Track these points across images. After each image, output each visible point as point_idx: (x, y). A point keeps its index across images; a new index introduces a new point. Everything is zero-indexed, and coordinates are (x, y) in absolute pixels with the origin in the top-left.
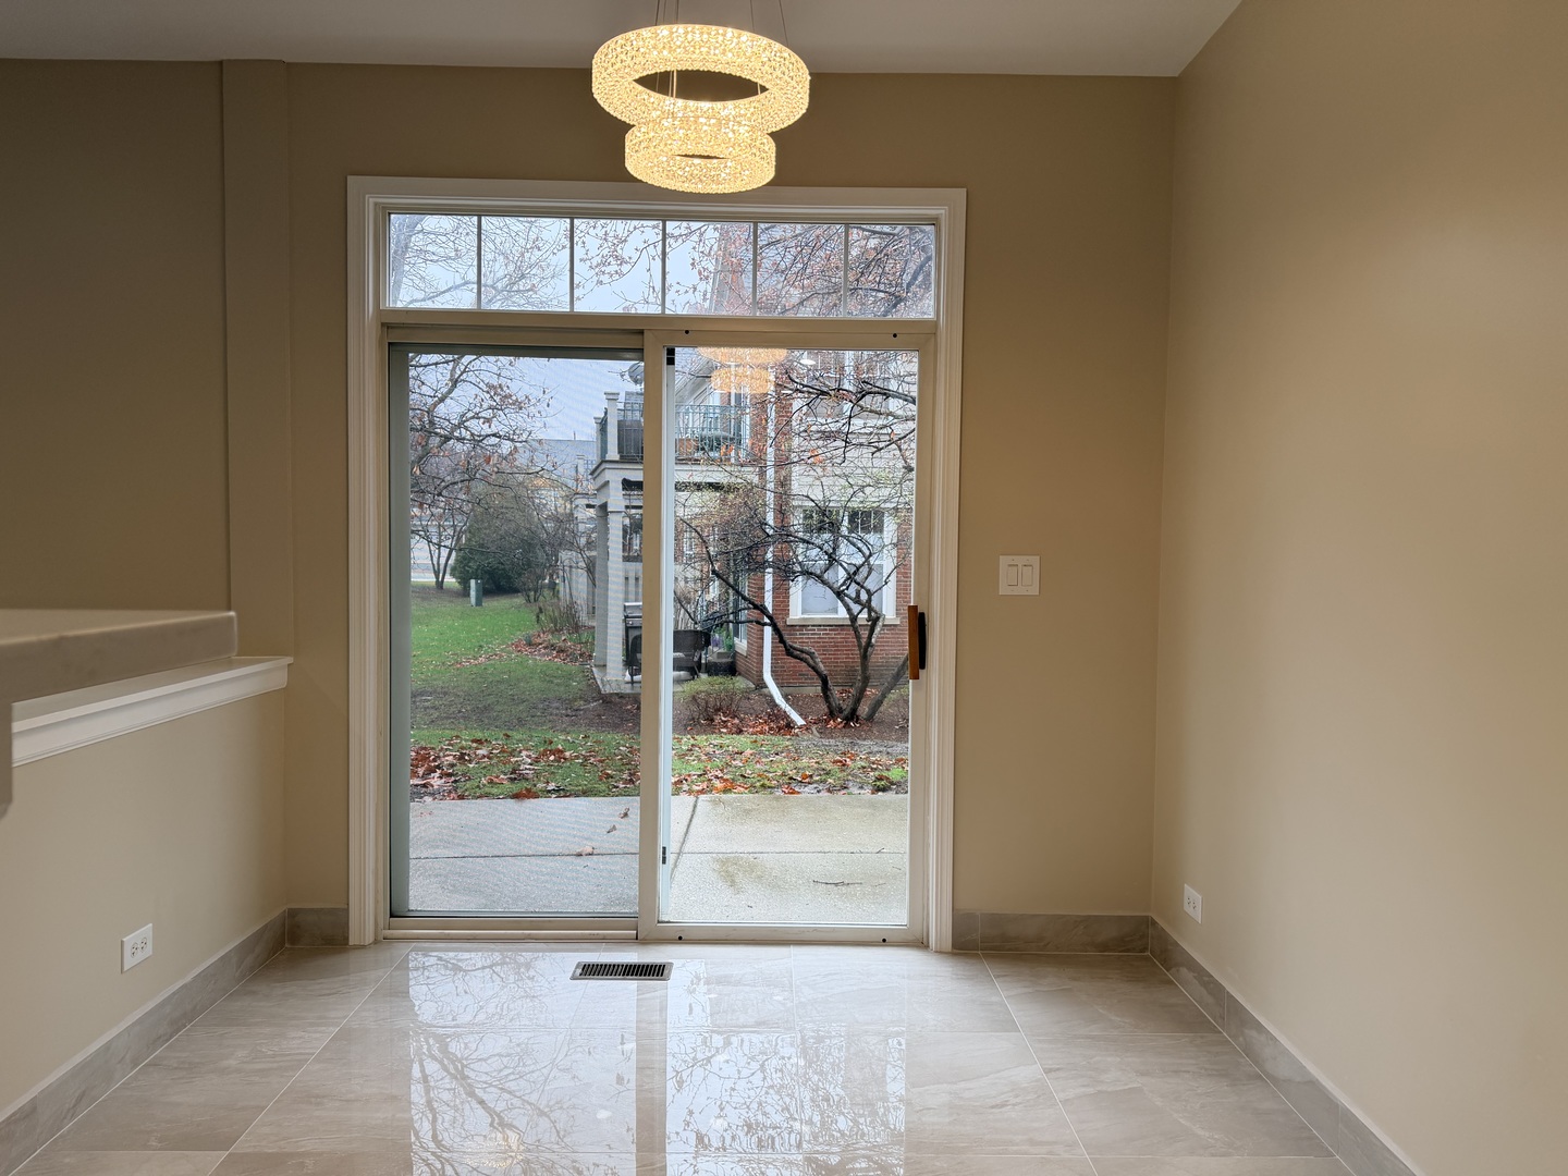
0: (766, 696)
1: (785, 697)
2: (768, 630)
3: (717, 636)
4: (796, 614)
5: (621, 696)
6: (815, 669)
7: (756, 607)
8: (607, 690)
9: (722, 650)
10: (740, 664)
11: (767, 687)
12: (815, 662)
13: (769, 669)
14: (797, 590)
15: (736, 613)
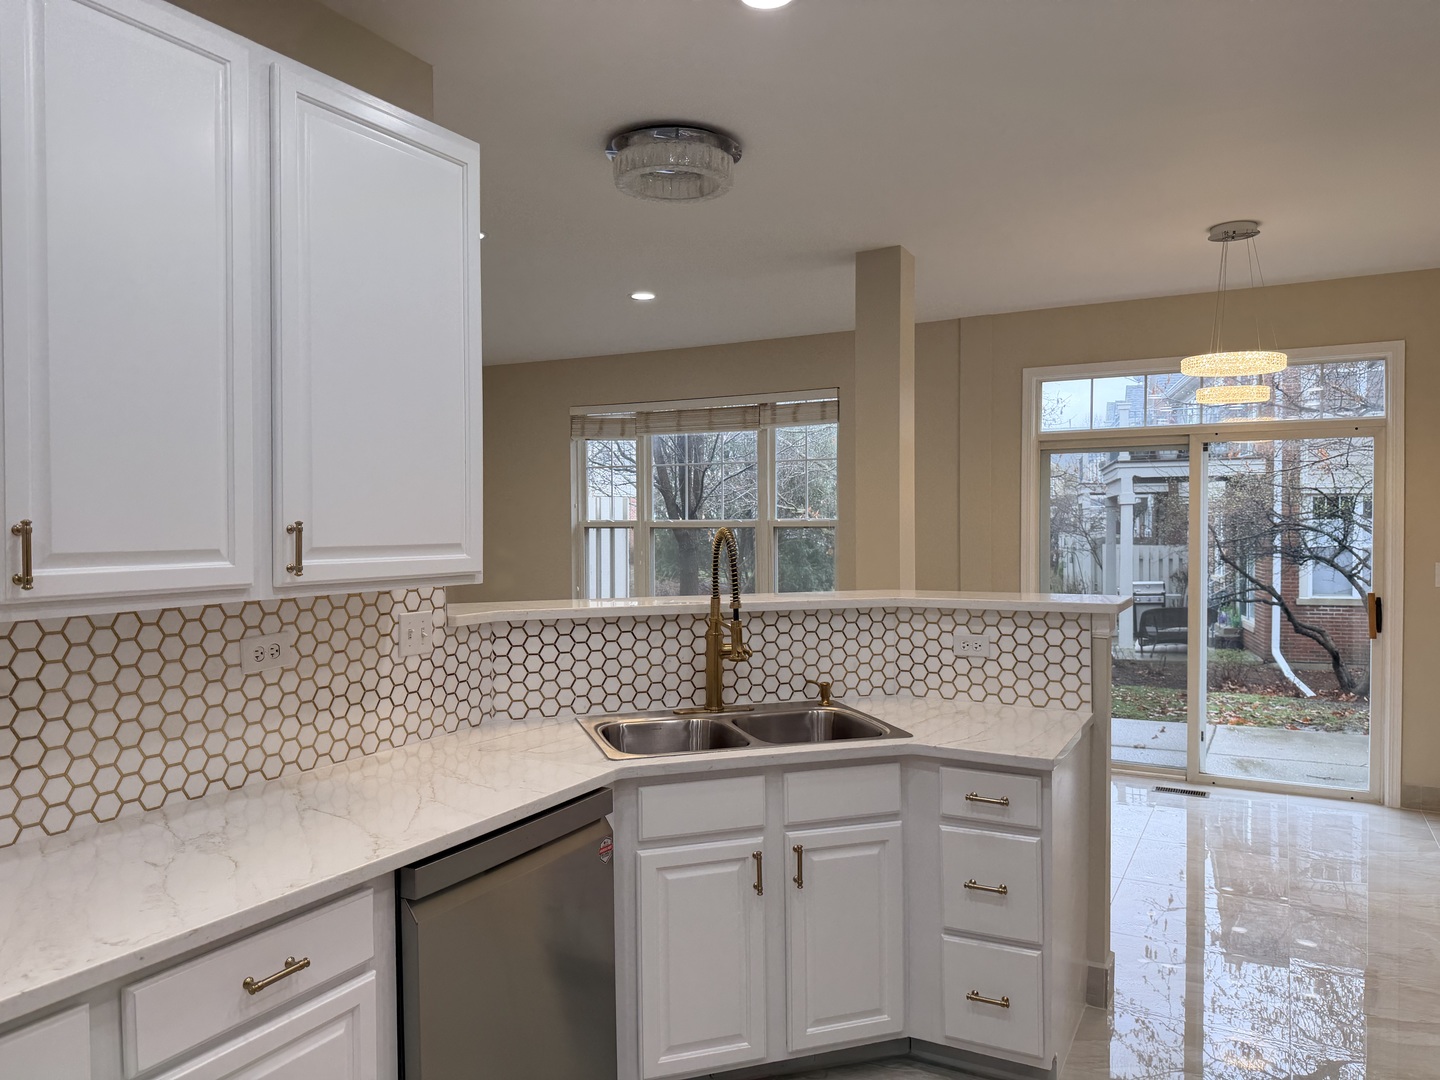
0: (1274, 670)
1: (1295, 672)
2: (1276, 611)
3: (1223, 613)
4: (1306, 594)
5: (1133, 663)
6: (1324, 645)
7: (1263, 588)
8: (1121, 656)
9: (1228, 627)
10: (1248, 639)
11: (1275, 661)
12: (1326, 640)
13: (1278, 646)
14: (1307, 573)
15: (1243, 592)
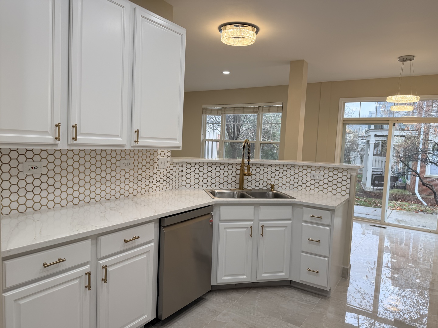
0: (415, 197)
1: (422, 198)
2: (418, 178)
3: (401, 179)
4: (428, 174)
5: (370, 192)
6: (432, 190)
7: (413, 171)
8: (366, 190)
9: (402, 183)
10: (408, 187)
11: (416, 194)
12: (432, 188)
13: (417, 189)
14: (429, 167)
15: (408, 172)
